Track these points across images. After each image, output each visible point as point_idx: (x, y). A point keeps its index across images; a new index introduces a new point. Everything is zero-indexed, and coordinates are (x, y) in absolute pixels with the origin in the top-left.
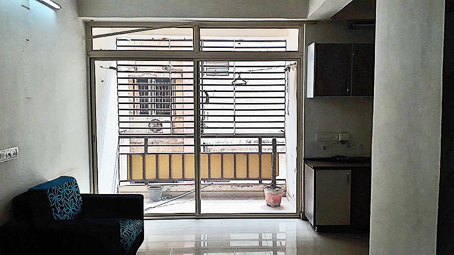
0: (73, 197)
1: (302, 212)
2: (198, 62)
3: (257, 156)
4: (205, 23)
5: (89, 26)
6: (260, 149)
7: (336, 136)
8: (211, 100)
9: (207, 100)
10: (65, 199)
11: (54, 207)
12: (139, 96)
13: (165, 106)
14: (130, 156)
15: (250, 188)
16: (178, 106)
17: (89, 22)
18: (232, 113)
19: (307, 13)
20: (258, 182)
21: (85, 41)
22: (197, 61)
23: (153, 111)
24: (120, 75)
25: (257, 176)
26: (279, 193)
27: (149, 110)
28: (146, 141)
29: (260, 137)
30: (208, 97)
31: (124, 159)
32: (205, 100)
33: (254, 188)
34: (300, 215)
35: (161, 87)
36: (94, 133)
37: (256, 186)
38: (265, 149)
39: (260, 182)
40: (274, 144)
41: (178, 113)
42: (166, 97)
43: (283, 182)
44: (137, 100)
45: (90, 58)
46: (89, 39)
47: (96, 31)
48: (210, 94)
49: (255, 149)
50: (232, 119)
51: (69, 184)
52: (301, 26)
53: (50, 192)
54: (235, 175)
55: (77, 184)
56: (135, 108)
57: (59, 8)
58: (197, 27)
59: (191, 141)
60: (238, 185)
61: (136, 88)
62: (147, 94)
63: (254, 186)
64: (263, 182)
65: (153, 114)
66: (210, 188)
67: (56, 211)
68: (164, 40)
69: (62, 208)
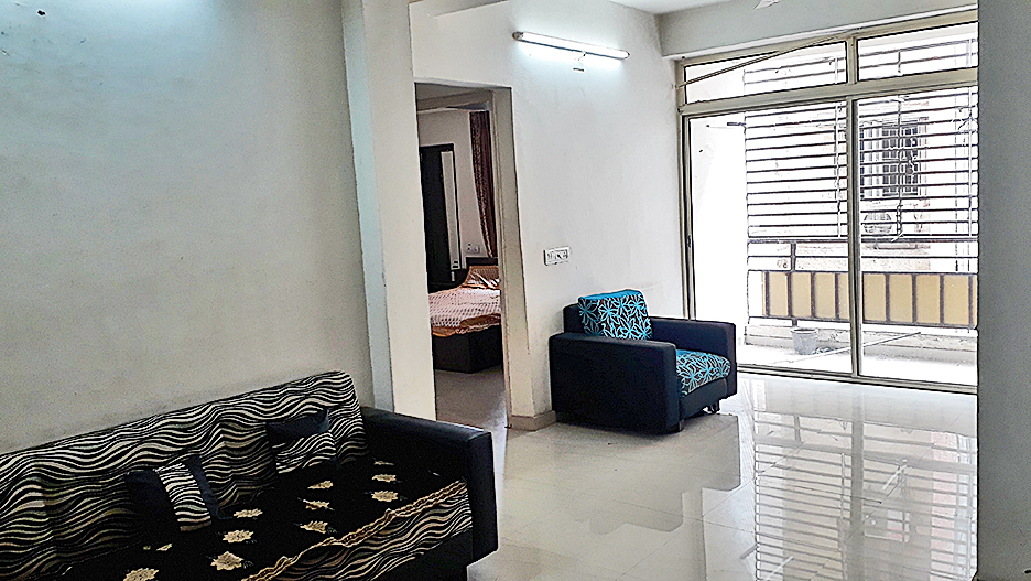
5: (680, 66)
10: (622, 316)
11: (605, 322)
14: (766, 274)
17: (680, 61)
21: (674, 91)
22: (853, 101)
24: (751, 133)
28: (793, 248)
36: (690, 234)
45: (683, 117)
46: (681, 84)
47: (692, 73)
51: (630, 298)
54: (942, 319)
55: (642, 300)
57: (626, 55)
58: (853, 40)
66: (914, 341)
69: (617, 326)
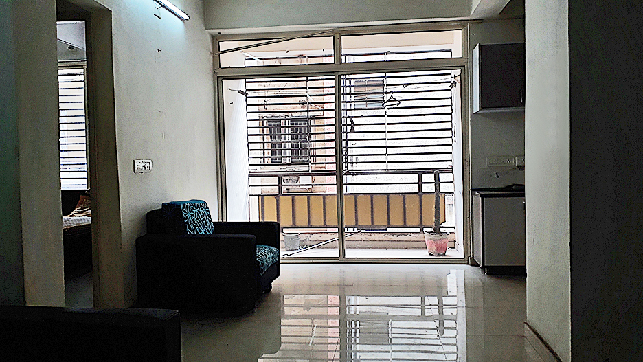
0: (204, 220)
1: (470, 256)
2: (340, 76)
3: (417, 197)
4: (345, 29)
5: (216, 40)
6: (420, 188)
7: (512, 160)
8: (357, 128)
9: (353, 128)
10: (197, 219)
11: (187, 223)
12: (270, 140)
13: (303, 153)
14: (261, 197)
15: (408, 238)
16: (318, 152)
17: (217, 36)
18: (383, 143)
19: (470, 9)
20: (418, 230)
21: (212, 57)
23: (288, 158)
24: (250, 101)
25: (417, 223)
26: (443, 239)
27: (283, 142)
29: (420, 172)
30: (353, 125)
31: (255, 201)
32: (349, 128)
33: (413, 237)
34: (468, 261)
35: (297, 129)
36: (223, 163)
37: (416, 235)
38: (426, 188)
39: (421, 230)
40: (437, 183)
41: (319, 160)
42: (303, 141)
43: (452, 230)
44: (268, 146)
45: (218, 77)
46: (216, 53)
47: (224, 46)
48: (356, 121)
49: (415, 189)
50: (383, 151)
51: (201, 205)
52: (464, 26)
53: (184, 207)
54: (389, 222)
55: (207, 207)
56: (266, 156)
57: (187, 17)
58: (338, 35)
59: (333, 179)
60: (393, 234)
61: (267, 131)
62: (280, 138)
63: (413, 235)
64: (425, 230)
65: (288, 162)
66: (358, 237)
67: (190, 228)
68: (301, 56)
69: (195, 227)
